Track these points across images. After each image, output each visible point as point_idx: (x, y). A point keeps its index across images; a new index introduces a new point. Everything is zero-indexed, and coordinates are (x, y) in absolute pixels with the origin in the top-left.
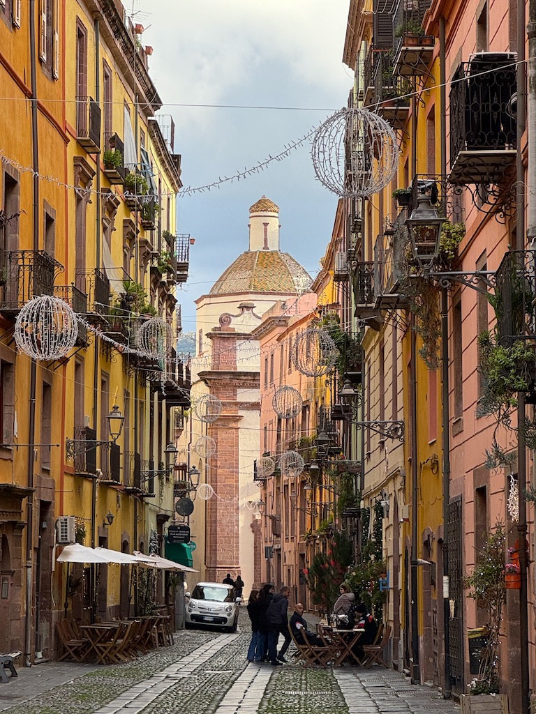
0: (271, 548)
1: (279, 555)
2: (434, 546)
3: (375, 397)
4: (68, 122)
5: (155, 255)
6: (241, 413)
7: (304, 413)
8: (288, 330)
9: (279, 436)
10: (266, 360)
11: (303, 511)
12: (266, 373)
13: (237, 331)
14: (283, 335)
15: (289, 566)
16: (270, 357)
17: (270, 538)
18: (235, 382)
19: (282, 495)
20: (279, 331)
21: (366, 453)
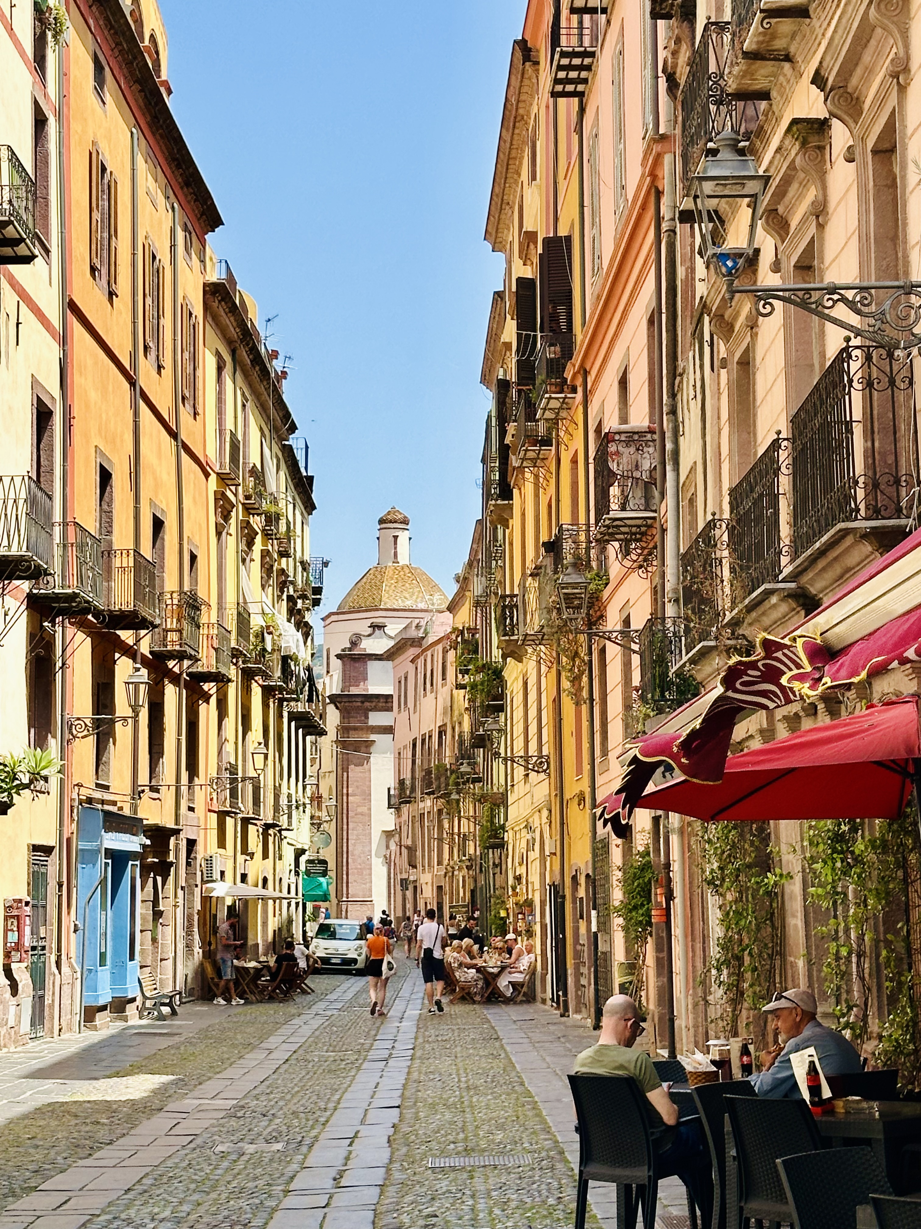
0: (406, 880)
1: (415, 888)
2: (582, 880)
3: (519, 729)
4: (209, 455)
5: (292, 583)
6: (373, 737)
7: (440, 737)
8: (423, 651)
9: (414, 762)
10: (400, 682)
11: (440, 840)
12: (399, 696)
13: (369, 651)
14: (418, 657)
15: (426, 898)
16: (403, 679)
17: (406, 869)
18: (367, 704)
19: (417, 825)
20: (412, 652)
21: (509, 784)
